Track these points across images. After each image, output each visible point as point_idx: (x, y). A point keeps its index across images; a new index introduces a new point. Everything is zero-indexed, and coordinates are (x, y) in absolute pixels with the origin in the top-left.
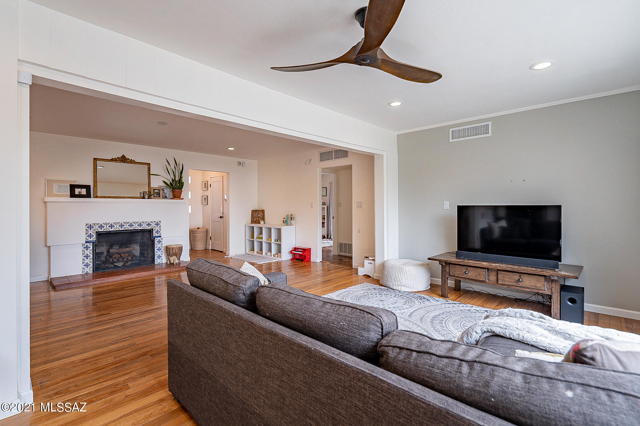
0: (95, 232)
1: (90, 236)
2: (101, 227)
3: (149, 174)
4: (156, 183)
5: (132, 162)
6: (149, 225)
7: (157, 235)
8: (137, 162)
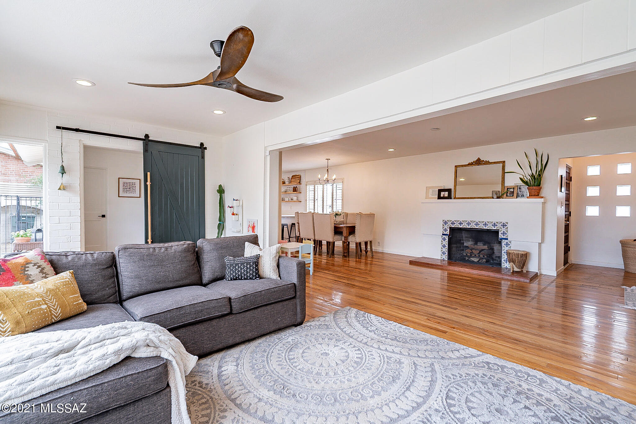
0: (448, 227)
1: (446, 230)
2: (453, 223)
3: (504, 173)
4: (512, 181)
5: (488, 163)
6: (494, 225)
7: (503, 237)
8: (491, 163)
